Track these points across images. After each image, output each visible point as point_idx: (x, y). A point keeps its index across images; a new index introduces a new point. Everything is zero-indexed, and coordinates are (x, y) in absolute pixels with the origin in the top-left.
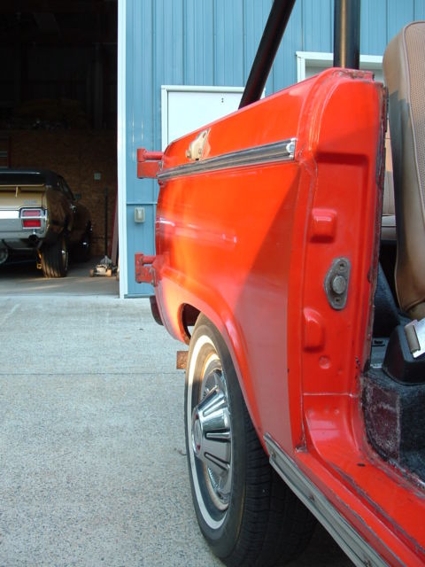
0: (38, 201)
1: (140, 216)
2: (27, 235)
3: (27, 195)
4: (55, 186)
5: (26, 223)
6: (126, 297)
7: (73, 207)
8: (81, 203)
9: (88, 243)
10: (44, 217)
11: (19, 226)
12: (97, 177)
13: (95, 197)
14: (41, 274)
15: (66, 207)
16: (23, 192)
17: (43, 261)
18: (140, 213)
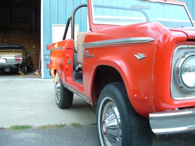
0: (20, 54)
1: (47, 58)
2: (17, 63)
3: (16, 52)
4: (23, 50)
5: (16, 60)
6: (43, 79)
7: (28, 56)
8: (30, 55)
9: (32, 66)
10: (21, 58)
11: (15, 61)
12: (34, 47)
13: (33, 53)
14: (19, 74)
15: (26, 56)
16: (15, 52)
17: (20, 71)
18: (47, 57)
